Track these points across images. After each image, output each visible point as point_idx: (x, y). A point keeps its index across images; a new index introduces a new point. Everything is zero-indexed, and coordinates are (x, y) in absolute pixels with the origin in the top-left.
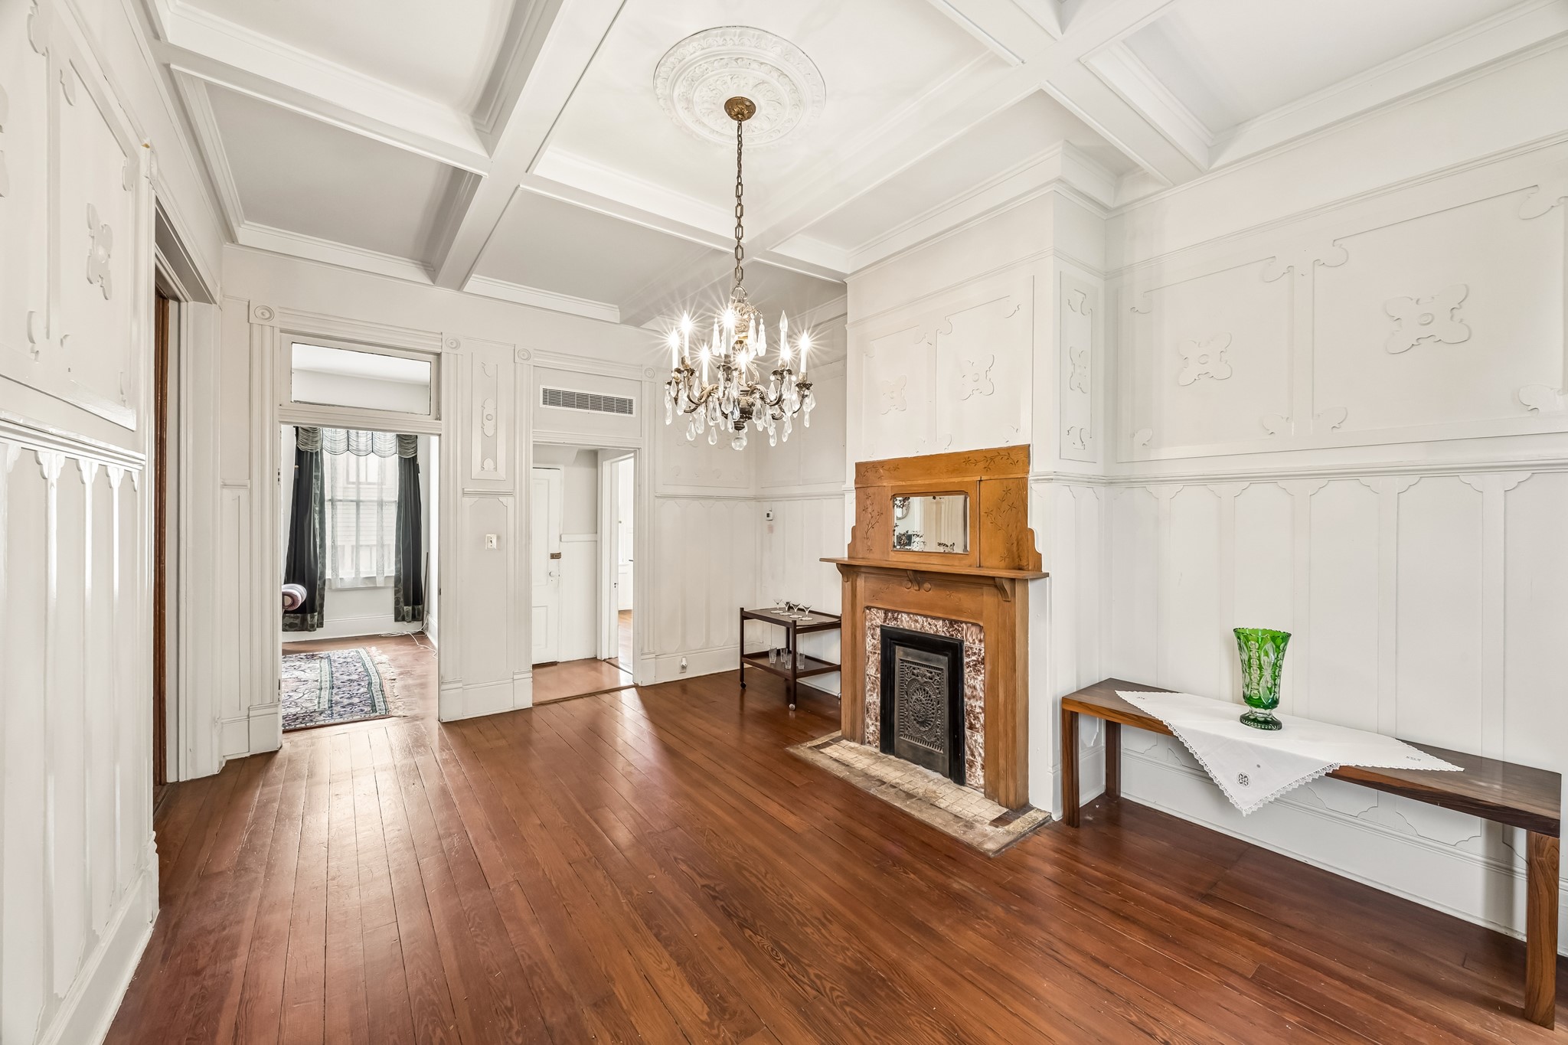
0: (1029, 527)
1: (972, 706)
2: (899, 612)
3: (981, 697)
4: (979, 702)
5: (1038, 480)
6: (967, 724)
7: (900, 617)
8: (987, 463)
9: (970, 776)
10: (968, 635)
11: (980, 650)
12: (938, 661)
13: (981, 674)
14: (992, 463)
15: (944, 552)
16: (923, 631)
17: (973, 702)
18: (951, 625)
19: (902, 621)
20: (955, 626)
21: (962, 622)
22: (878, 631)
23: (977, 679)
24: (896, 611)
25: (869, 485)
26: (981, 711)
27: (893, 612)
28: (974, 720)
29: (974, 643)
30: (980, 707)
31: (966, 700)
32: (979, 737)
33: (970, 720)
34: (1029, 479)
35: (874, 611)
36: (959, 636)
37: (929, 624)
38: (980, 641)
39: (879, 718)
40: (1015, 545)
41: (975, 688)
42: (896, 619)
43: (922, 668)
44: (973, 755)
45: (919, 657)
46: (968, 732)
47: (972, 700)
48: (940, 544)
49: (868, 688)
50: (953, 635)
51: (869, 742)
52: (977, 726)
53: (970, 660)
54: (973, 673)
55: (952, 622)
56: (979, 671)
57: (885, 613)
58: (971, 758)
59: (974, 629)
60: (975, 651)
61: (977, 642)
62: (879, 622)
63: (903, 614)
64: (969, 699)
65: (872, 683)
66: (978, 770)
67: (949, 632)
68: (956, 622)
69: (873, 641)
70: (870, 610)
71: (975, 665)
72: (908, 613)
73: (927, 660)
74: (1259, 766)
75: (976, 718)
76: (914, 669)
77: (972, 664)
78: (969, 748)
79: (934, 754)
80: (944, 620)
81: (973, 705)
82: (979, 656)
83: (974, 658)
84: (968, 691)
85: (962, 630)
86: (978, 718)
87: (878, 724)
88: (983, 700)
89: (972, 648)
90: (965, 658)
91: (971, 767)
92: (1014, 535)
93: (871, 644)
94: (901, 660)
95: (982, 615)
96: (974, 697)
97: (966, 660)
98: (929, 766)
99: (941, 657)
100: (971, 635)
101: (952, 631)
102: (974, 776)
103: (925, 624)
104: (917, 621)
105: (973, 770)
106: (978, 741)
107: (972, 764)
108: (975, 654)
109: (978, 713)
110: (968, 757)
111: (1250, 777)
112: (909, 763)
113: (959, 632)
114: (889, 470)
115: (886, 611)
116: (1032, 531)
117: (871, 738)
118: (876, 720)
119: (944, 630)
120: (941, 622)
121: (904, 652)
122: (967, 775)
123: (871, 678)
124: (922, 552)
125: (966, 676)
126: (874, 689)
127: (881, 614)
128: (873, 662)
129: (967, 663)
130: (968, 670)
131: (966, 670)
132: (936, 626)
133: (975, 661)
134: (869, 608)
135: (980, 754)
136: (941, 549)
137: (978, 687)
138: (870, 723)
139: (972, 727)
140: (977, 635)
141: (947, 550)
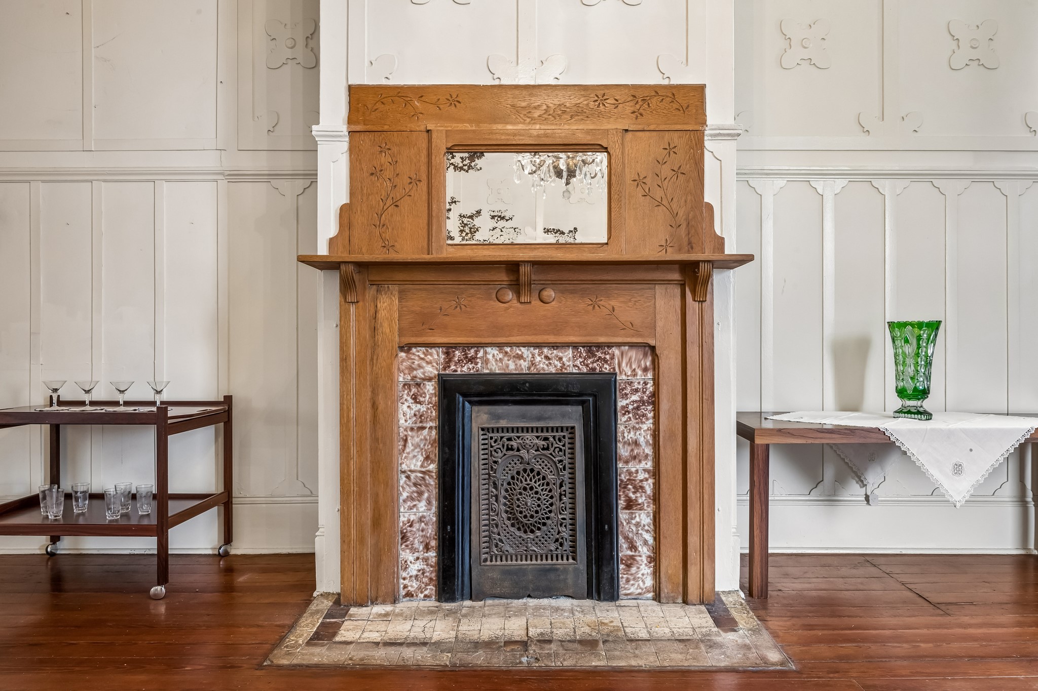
0: (706, 200)
1: (630, 473)
2: (479, 346)
3: (647, 456)
4: (644, 463)
5: (720, 135)
6: (622, 503)
7: (480, 354)
8: (638, 106)
9: (628, 581)
10: (624, 365)
11: (646, 383)
12: (564, 415)
13: (647, 419)
14: (646, 106)
15: (557, 244)
16: (535, 371)
17: (632, 467)
18: (590, 353)
19: (487, 362)
20: (599, 354)
21: (610, 345)
22: (430, 388)
23: (640, 429)
24: (470, 346)
25: (386, 128)
26: (647, 476)
27: (466, 347)
28: (634, 493)
29: (635, 375)
30: (645, 470)
31: (620, 465)
32: (644, 518)
33: (627, 496)
34: (706, 132)
35: (419, 352)
36: (607, 368)
37: (547, 358)
38: (645, 370)
39: (433, 543)
40: (684, 226)
41: (636, 443)
42: (472, 360)
43: (529, 436)
44: (633, 547)
45: (523, 417)
46: (623, 515)
47: (630, 465)
48: (547, 231)
49: (405, 495)
50: (594, 369)
51: (409, 595)
52: (640, 501)
53: (628, 401)
54: (633, 421)
55: (591, 348)
56: (644, 415)
57: (447, 353)
58: (629, 553)
59: (633, 353)
60: (636, 386)
61: (639, 372)
62: (431, 370)
63: (489, 350)
64: (627, 462)
65: (415, 485)
66: (643, 567)
67: (587, 365)
68: (599, 346)
69: (416, 407)
70: (408, 351)
71: (638, 408)
72: (500, 346)
73: (539, 418)
74: (971, 450)
75: (639, 488)
76: (509, 439)
77: (631, 407)
78: (626, 538)
79: (557, 570)
80: (575, 346)
81: (633, 470)
82: (644, 393)
83: (635, 397)
84: (623, 451)
85: (612, 358)
86: (642, 488)
87: (432, 554)
88: (650, 458)
89: (631, 383)
90: (619, 400)
91: (629, 566)
92: (681, 214)
93: (410, 413)
94: (483, 429)
95: (654, 327)
96: (634, 458)
97: (621, 403)
98: (549, 592)
99: (569, 409)
100: (630, 363)
101: (593, 363)
102: (634, 579)
103: (538, 359)
104: (520, 357)
105: (634, 570)
106: (643, 522)
107: (630, 562)
108: (637, 391)
109: (641, 481)
110: (624, 551)
111: (964, 465)
112: (509, 601)
113: (606, 361)
114: (437, 104)
115: (449, 349)
116: (710, 207)
117: (413, 585)
118: (427, 548)
119: (578, 363)
120: (570, 351)
121: (490, 413)
122: (622, 583)
123: (413, 476)
124: (512, 244)
125: (621, 428)
126: (420, 494)
127: (437, 355)
128: (417, 446)
129: (623, 407)
130: (624, 419)
131: (622, 419)
132: (560, 359)
133: (636, 401)
134: (406, 348)
135: (646, 542)
136: (551, 239)
137: (642, 440)
138: (411, 558)
139: (631, 505)
140: (639, 361)
141: (562, 240)
